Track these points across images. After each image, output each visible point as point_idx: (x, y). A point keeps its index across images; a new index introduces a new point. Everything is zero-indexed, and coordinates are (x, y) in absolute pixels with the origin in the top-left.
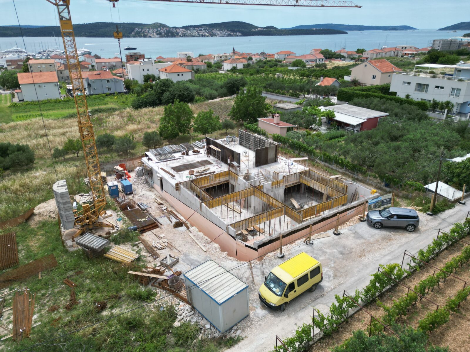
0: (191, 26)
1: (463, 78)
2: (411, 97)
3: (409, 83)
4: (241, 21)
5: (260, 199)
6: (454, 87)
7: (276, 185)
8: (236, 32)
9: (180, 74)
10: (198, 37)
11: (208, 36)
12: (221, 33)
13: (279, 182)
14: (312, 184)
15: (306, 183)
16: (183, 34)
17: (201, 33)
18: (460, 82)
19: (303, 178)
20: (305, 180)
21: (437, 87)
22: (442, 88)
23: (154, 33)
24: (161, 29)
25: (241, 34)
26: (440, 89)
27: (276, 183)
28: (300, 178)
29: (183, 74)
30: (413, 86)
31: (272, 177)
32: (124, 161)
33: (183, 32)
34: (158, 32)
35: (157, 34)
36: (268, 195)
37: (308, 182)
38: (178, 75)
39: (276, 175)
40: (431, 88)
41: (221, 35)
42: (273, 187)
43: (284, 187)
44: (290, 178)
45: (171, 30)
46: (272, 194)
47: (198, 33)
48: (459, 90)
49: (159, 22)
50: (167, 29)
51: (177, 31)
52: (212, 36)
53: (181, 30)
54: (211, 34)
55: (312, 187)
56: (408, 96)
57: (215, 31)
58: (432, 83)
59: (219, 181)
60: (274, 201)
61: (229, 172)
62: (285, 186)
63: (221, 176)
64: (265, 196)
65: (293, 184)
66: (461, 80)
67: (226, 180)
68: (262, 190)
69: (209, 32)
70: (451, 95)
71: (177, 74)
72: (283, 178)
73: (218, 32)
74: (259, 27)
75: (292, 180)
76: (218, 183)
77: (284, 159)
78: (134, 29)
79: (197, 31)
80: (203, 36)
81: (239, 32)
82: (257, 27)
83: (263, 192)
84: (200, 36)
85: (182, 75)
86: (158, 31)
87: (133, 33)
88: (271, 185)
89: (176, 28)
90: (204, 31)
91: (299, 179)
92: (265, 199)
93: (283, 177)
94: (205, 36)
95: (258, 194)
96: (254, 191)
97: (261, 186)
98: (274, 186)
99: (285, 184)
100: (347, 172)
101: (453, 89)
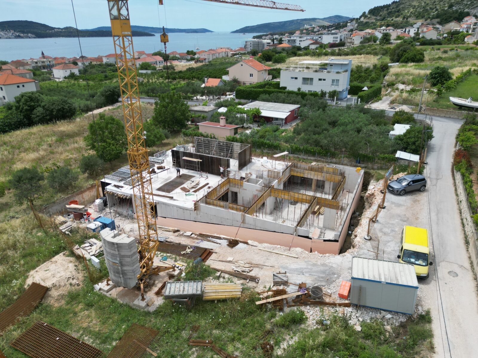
1: (340, 71)
2: (302, 90)
3: (296, 78)
6: (334, 79)
8: (27, 33)
9: (21, 85)
12: (6, 34)
14: (306, 174)
18: (338, 74)
19: (294, 171)
20: (297, 172)
21: (320, 80)
22: (324, 80)
25: (34, 36)
26: (322, 81)
29: (25, 84)
30: (300, 80)
32: (72, 197)
37: (300, 173)
38: (18, 87)
40: (315, 81)
41: (6, 36)
48: (338, 81)
56: (299, 89)
58: (316, 76)
66: (338, 73)
70: (332, 85)
71: (16, 86)
74: (55, 28)
75: (287, 174)
81: (31, 33)
85: (23, 86)
91: (290, 173)
100: (319, 159)
101: (333, 80)
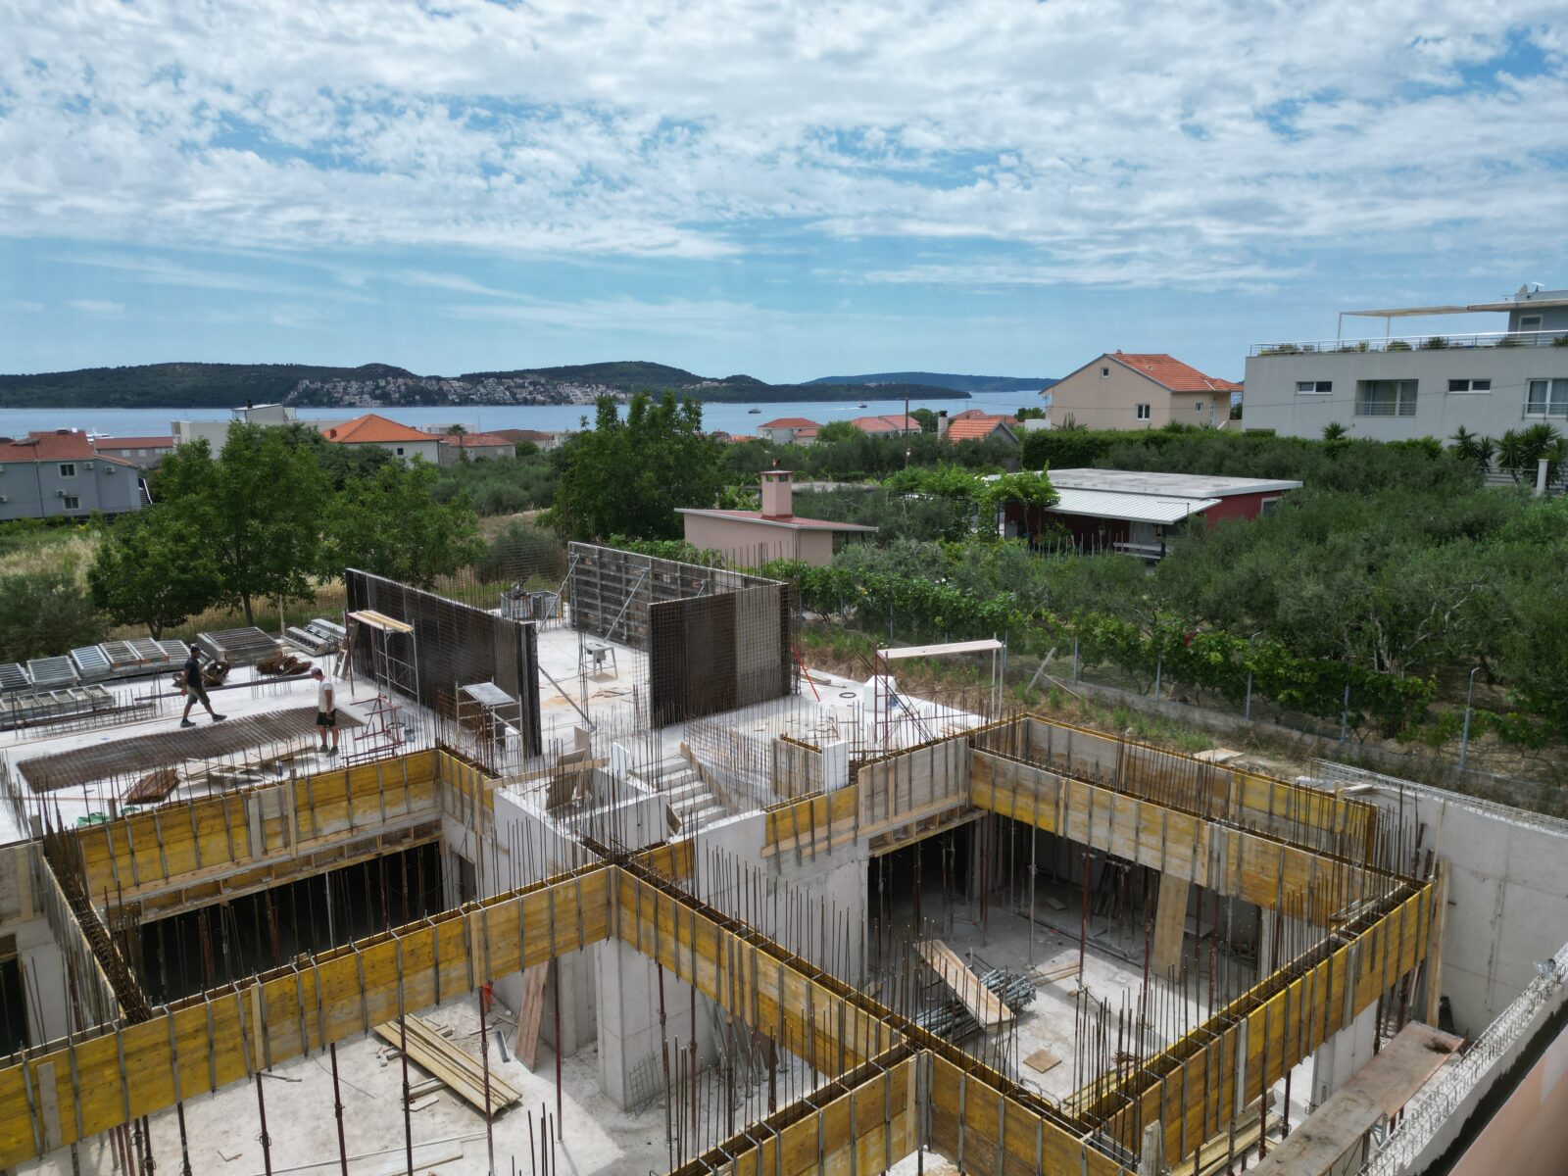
0: (488, 375)
2: (1348, 434)
3: (1324, 386)
4: (647, 359)
5: (669, 975)
6: (1539, 374)
7: (805, 838)
10: (511, 404)
11: (543, 403)
12: (586, 394)
13: (821, 814)
14: (1077, 816)
15: (1024, 811)
16: (460, 396)
17: (522, 394)
19: (992, 774)
20: (1015, 788)
21: (1458, 385)
22: (1482, 385)
23: (363, 393)
24: (388, 383)
26: (1471, 391)
27: (804, 818)
28: (971, 775)
29: (406, 447)
31: (764, 783)
33: (460, 390)
34: (378, 392)
35: (375, 397)
36: (733, 926)
37: (1036, 797)
39: (798, 762)
40: (1431, 392)
41: (585, 400)
42: (777, 855)
43: (864, 853)
44: (903, 775)
45: (423, 384)
46: (772, 918)
47: (513, 395)
48: (1563, 384)
49: (382, 362)
50: (410, 383)
51: (441, 389)
52: (558, 403)
53: (456, 384)
54: (552, 397)
55: (1077, 835)
56: (1334, 431)
57: (566, 389)
59: (345, 838)
60: (797, 983)
61: (438, 760)
62: (876, 842)
63: (364, 791)
64: (706, 944)
65: (925, 824)
67: (407, 823)
68: (685, 886)
69: (546, 390)
70: (1531, 408)
72: (853, 778)
73: (578, 392)
74: (705, 379)
75: (921, 791)
76: (340, 852)
77: (836, 679)
78: (297, 383)
79: (508, 389)
80: (526, 402)
82: (699, 380)
83: (693, 902)
84: (517, 402)
85: (400, 451)
86: (377, 387)
87: (293, 395)
88: (759, 834)
89: (438, 379)
90: (531, 388)
91: (968, 789)
92: (707, 970)
93: (854, 767)
94: (534, 402)
95: (647, 925)
96: (612, 903)
97: (673, 851)
98: (787, 845)
99: (869, 830)
100: (1270, 728)
101: (1534, 384)
